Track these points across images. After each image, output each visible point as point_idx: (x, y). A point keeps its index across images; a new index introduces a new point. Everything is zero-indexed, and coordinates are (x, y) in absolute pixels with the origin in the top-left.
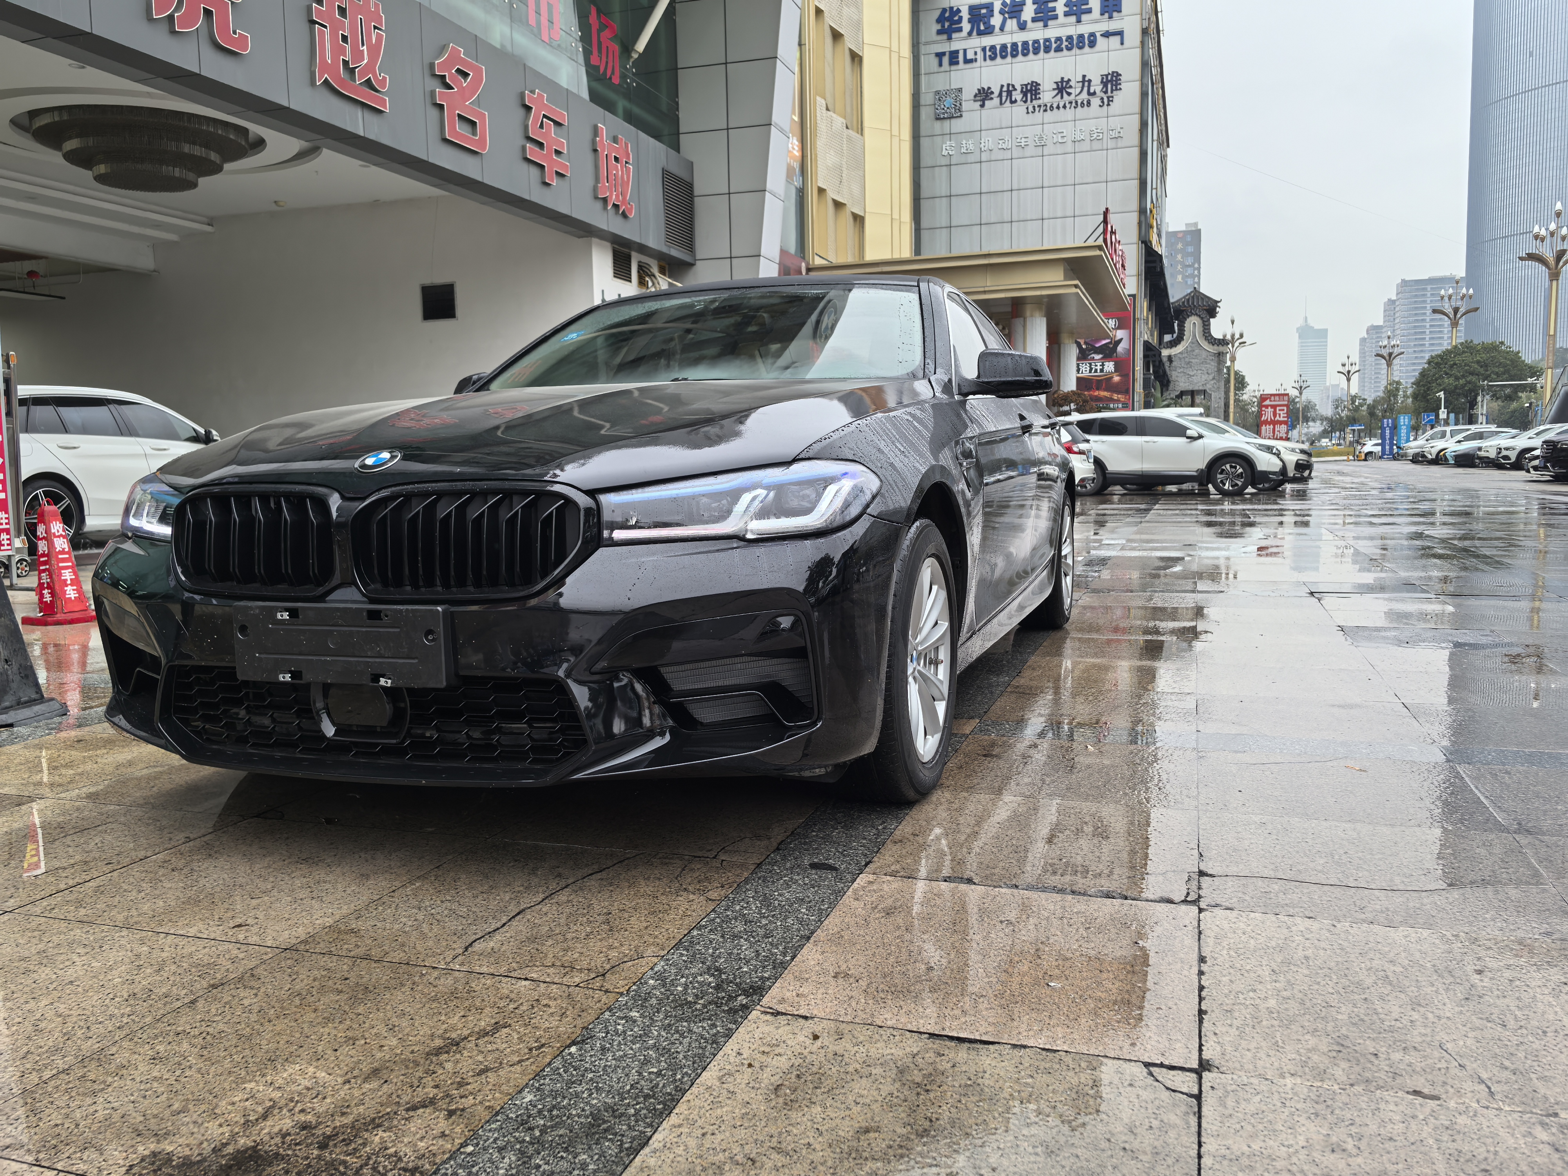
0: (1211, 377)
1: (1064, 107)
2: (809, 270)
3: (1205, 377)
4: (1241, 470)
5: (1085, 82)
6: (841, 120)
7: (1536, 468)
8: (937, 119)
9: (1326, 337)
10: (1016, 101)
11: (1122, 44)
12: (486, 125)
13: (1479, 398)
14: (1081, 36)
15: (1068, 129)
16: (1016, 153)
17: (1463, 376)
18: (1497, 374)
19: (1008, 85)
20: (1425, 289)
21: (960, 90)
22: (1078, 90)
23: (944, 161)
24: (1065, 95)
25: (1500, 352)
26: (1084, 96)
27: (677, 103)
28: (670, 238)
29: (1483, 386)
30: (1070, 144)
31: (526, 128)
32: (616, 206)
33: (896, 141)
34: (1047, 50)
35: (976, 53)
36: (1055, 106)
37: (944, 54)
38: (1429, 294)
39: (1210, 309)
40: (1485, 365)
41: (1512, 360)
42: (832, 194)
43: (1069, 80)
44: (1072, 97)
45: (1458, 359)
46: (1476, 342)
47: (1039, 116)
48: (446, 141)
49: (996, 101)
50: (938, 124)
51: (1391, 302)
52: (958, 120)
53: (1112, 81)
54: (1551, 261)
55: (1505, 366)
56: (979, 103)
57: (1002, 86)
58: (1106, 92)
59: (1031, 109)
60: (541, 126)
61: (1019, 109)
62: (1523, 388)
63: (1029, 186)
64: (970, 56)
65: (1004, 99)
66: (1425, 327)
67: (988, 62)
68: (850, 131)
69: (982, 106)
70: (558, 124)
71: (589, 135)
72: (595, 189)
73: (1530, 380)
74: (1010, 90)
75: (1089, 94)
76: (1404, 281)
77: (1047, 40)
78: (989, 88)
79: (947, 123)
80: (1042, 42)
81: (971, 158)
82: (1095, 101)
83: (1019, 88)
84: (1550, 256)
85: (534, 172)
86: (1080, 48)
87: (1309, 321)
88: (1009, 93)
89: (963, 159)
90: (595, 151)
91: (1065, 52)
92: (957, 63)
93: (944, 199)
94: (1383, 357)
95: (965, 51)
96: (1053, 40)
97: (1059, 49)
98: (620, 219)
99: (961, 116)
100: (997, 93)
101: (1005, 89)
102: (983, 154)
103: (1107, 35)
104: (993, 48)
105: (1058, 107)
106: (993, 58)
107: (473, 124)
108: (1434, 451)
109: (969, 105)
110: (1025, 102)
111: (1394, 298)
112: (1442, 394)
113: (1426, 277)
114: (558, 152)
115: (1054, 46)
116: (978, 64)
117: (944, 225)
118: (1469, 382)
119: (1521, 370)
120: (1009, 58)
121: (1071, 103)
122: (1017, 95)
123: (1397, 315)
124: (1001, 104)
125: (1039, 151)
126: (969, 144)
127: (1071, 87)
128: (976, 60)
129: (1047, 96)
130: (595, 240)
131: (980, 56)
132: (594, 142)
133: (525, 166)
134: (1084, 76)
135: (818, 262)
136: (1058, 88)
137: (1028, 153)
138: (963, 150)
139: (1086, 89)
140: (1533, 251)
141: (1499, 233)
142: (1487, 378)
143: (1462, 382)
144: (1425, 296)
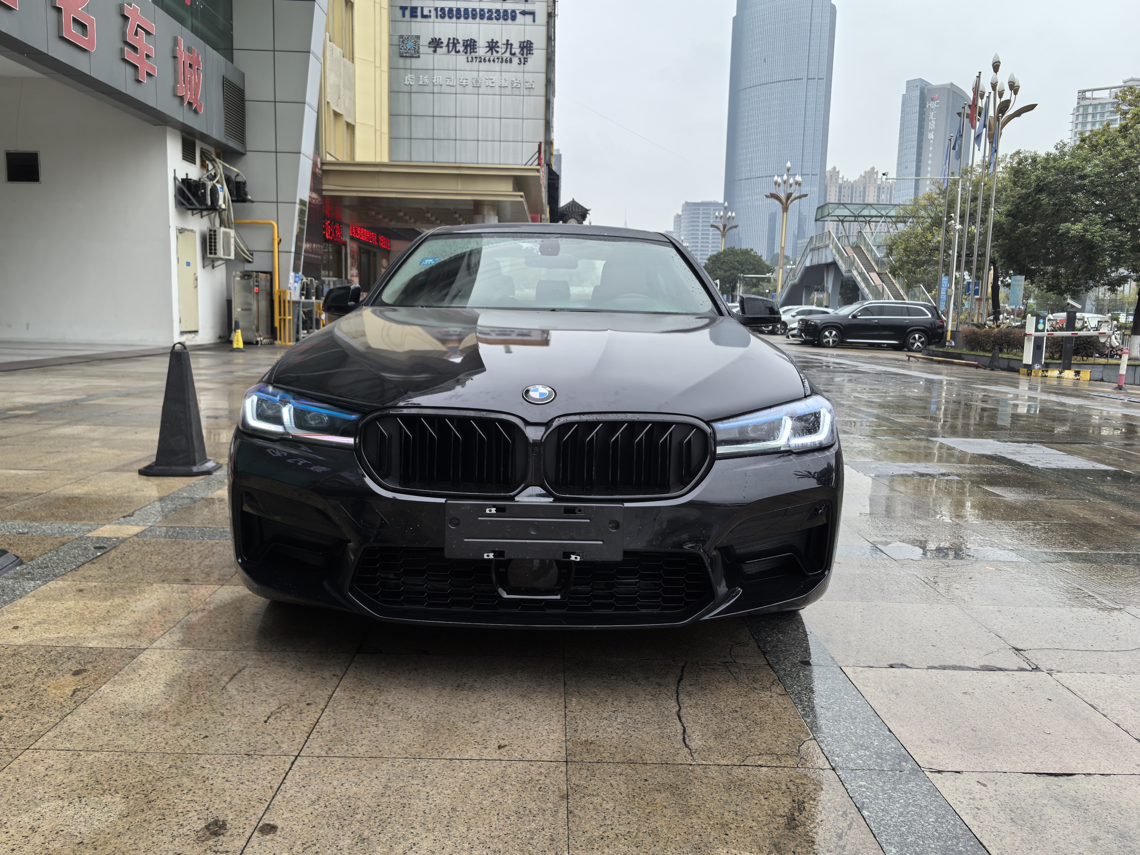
1: (494, 61)
2: (322, 164)
5: (508, 45)
6: (340, 50)
7: (793, 336)
8: (402, 56)
10: (459, 52)
11: (534, 21)
12: (93, 27)
13: (738, 285)
14: (506, 11)
15: (496, 77)
16: (459, 89)
17: (729, 270)
18: (748, 269)
19: (454, 39)
20: (699, 209)
21: (418, 37)
22: (504, 50)
23: (406, 89)
24: (494, 52)
25: (751, 255)
26: (507, 55)
27: (232, 25)
28: (228, 132)
29: (740, 277)
30: (497, 88)
31: (124, 34)
32: (190, 104)
33: (378, 71)
34: (482, 17)
35: (430, 11)
36: (487, 59)
37: (406, 8)
38: (701, 213)
39: (583, 213)
40: (741, 263)
41: (757, 262)
42: (333, 107)
43: (497, 42)
44: (499, 55)
45: (726, 259)
46: (736, 248)
47: (475, 65)
48: (62, 38)
49: (445, 49)
50: (401, 60)
51: (678, 216)
52: (417, 59)
53: (527, 47)
54: (784, 200)
55: (753, 265)
56: (432, 49)
57: (449, 39)
58: (523, 54)
59: (470, 59)
60: (136, 34)
61: (461, 58)
62: (763, 279)
63: (468, 115)
64: (426, 12)
65: (451, 48)
67: (439, 19)
68: (345, 59)
69: (435, 51)
70: (148, 33)
71: (169, 44)
72: (174, 89)
73: (768, 275)
74: (455, 42)
75: (511, 54)
76: (686, 203)
77: (482, 10)
78: (440, 39)
79: (408, 60)
80: (478, 11)
81: (426, 89)
82: (515, 60)
83: (461, 42)
84: (783, 196)
85: (129, 70)
86: (506, 20)
88: (455, 45)
89: (420, 89)
90: (175, 57)
91: (494, 21)
92: (416, 16)
93: (406, 118)
95: (422, 8)
96: (486, 11)
97: (490, 18)
98: (192, 114)
99: (419, 57)
100: (445, 43)
101: (451, 41)
102: (435, 88)
103: (524, 13)
104: (442, 9)
105: (489, 61)
106: (443, 17)
107: (84, 26)
109: (425, 49)
110: (466, 53)
111: (680, 213)
112: (718, 281)
113: (699, 201)
114: (148, 56)
115: (487, 15)
116: (431, 20)
117: (406, 136)
118: (732, 274)
119: (762, 268)
120: (454, 19)
121: (498, 58)
122: (460, 47)
123: (682, 225)
124: (449, 52)
125: (475, 90)
126: (425, 79)
127: (498, 47)
128: (430, 16)
129: (482, 51)
130: (169, 129)
131: (433, 13)
132: (174, 51)
133: (123, 65)
134: (508, 41)
135: (329, 158)
136: (489, 46)
137: (468, 91)
138: (421, 83)
139: (509, 50)
140: (774, 192)
141: (744, 176)
142: (743, 272)
143: (728, 274)
144: (698, 213)
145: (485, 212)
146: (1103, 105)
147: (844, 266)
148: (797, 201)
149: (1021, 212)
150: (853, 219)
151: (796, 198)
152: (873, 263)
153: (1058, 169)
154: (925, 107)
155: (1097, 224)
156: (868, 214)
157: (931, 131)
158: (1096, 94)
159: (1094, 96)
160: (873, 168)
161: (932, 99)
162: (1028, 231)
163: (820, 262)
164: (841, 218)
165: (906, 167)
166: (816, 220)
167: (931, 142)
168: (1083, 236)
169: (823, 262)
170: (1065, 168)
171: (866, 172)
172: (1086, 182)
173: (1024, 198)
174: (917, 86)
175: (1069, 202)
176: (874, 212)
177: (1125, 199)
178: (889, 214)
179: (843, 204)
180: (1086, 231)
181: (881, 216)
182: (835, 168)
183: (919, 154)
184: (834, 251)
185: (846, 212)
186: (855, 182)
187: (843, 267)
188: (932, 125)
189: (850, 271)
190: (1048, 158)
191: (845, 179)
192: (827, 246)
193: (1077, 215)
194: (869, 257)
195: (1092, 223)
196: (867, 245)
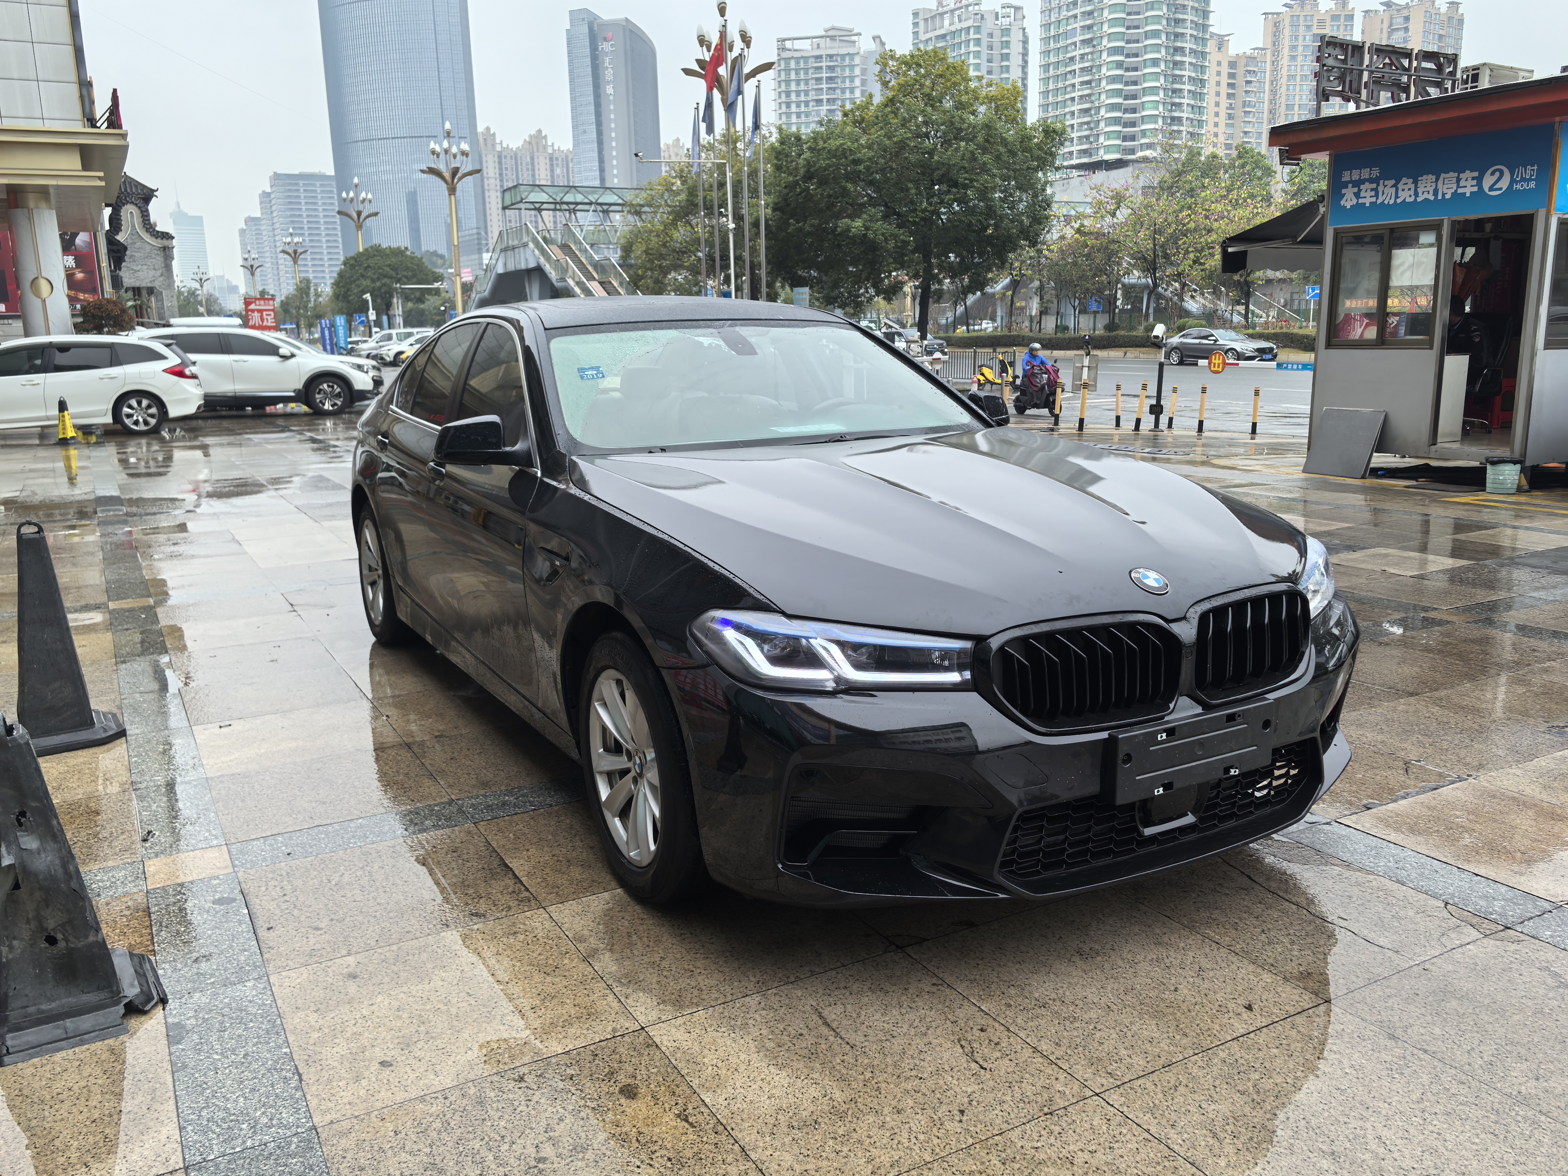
0: (159, 273)
3: (152, 273)
4: (338, 390)
9: (202, 225)
13: (395, 300)
17: (378, 279)
18: (406, 277)
20: (297, 184)
25: (407, 256)
29: (396, 289)
38: (301, 189)
39: (146, 195)
40: (394, 269)
41: (418, 266)
45: (371, 262)
46: (384, 246)
51: (265, 195)
54: (447, 175)
55: (412, 270)
62: (430, 291)
66: (302, 222)
73: (436, 285)
76: (276, 174)
84: (446, 172)
87: (182, 207)
94: (288, 253)
108: (392, 354)
111: (268, 190)
112: (368, 296)
113: (295, 171)
118: (384, 285)
119: (426, 275)
123: (274, 208)
140: (433, 166)
141: (360, 136)
142: (399, 281)
143: (378, 284)
144: (298, 190)
145: (32, 205)
146: (806, 58)
147: (553, 273)
148: (469, 179)
149: (789, 205)
150: (552, 206)
151: (465, 175)
152: (590, 268)
153: (829, 151)
154: (597, 49)
155: (877, 221)
156: (572, 200)
157: (608, 83)
158: (798, 45)
159: (796, 47)
160: (540, 131)
161: (605, 39)
162: (800, 230)
163: (519, 267)
164: (537, 205)
165: (585, 132)
166: (504, 208)
167: (611, 98)
168: (865, 235)
169: (523, 267)
170: (837, 150)
171: (530, 136)
172: (861, 167)
173: (791, 186)
174: (583, 19)
175: (845, 192)
176: (580, 198)
177: (902, 190)
178: (600, 201)
179: (539, 186)
180: (867, 229)
181: (591, 204)
182: (488, 129)
183: (598, 114)
184: (537, 252)
185: (544, 197)
186: (518, 148)
187: (553, 275)
188: (608, 74)
189: (563, 280)
190: (816, 137)
191: (504, 145)
192: (525, 245)
193: (857, 210)
194: (583, 260)
195: (873, 219)
196: (578, 242)
